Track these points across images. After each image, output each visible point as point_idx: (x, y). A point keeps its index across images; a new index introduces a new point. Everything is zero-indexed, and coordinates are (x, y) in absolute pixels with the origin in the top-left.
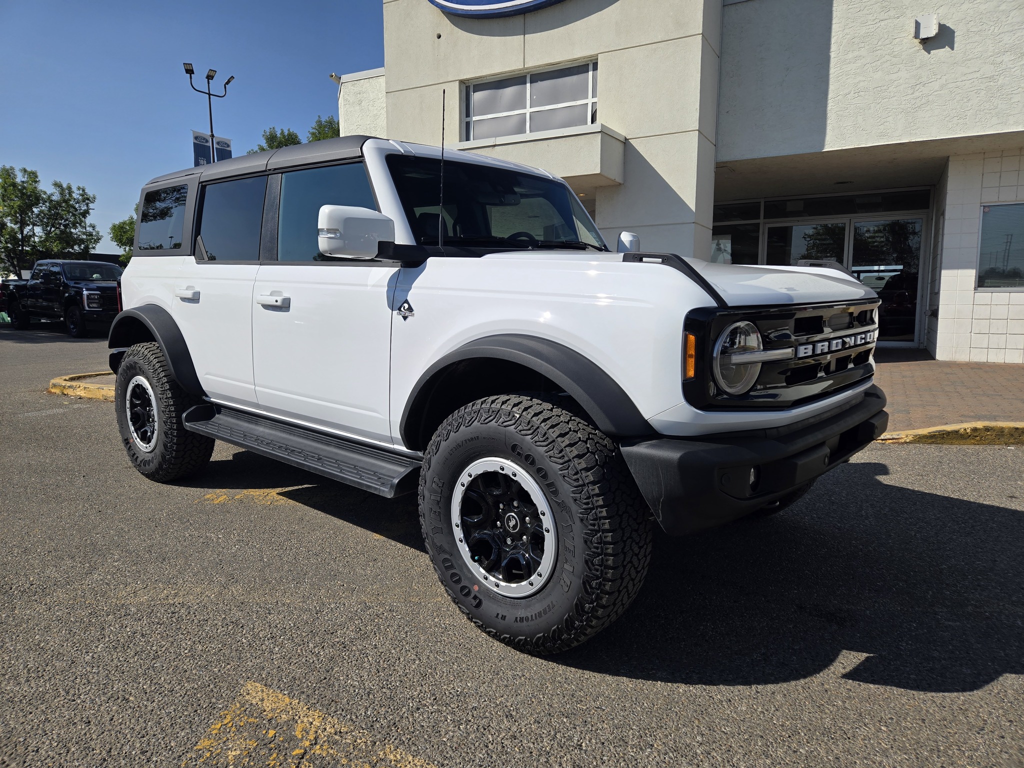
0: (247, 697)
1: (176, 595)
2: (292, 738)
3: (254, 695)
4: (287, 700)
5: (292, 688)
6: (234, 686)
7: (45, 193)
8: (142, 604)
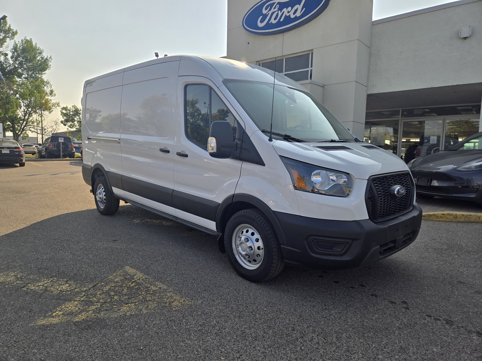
0: (125, 269)
1: (115, 245)
2: (133, 278)
3: (127, 269)
4: (135, 271)
5: (138, 268)
6: (122, 267)
8: (104, 247)
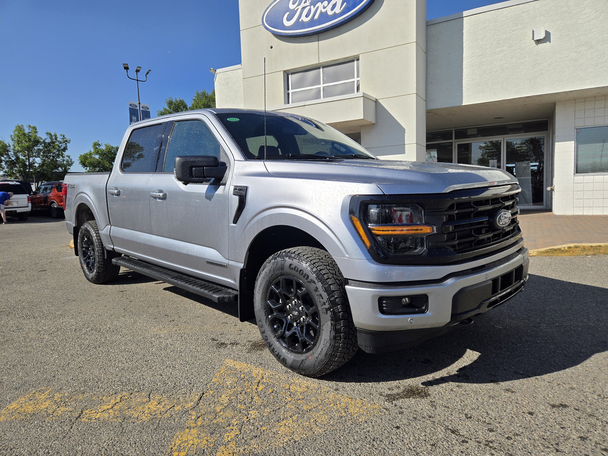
2: (252, 377)
3: (230, 363)
4: (245, 365)
6: (220, 361)
7: (42, 139)
